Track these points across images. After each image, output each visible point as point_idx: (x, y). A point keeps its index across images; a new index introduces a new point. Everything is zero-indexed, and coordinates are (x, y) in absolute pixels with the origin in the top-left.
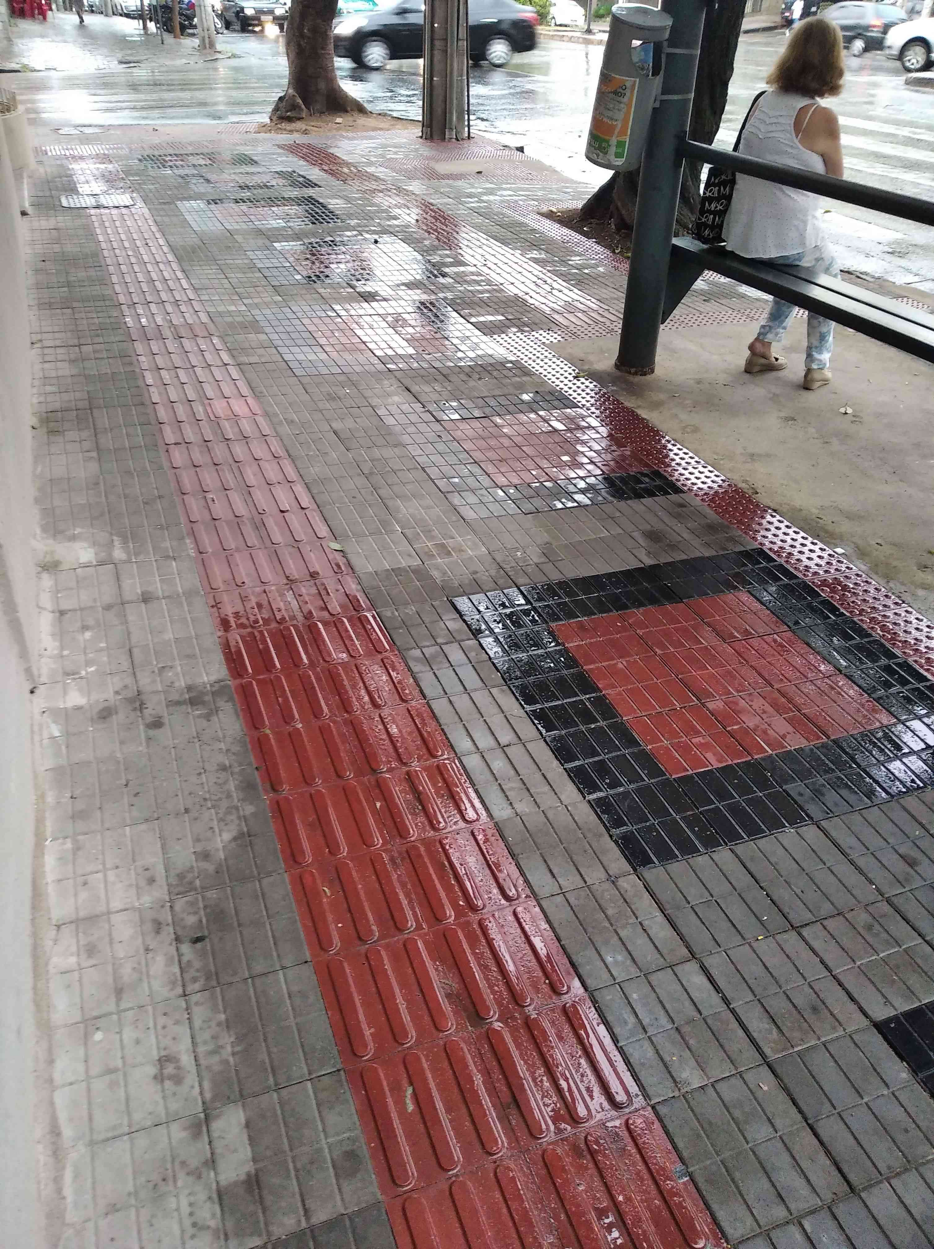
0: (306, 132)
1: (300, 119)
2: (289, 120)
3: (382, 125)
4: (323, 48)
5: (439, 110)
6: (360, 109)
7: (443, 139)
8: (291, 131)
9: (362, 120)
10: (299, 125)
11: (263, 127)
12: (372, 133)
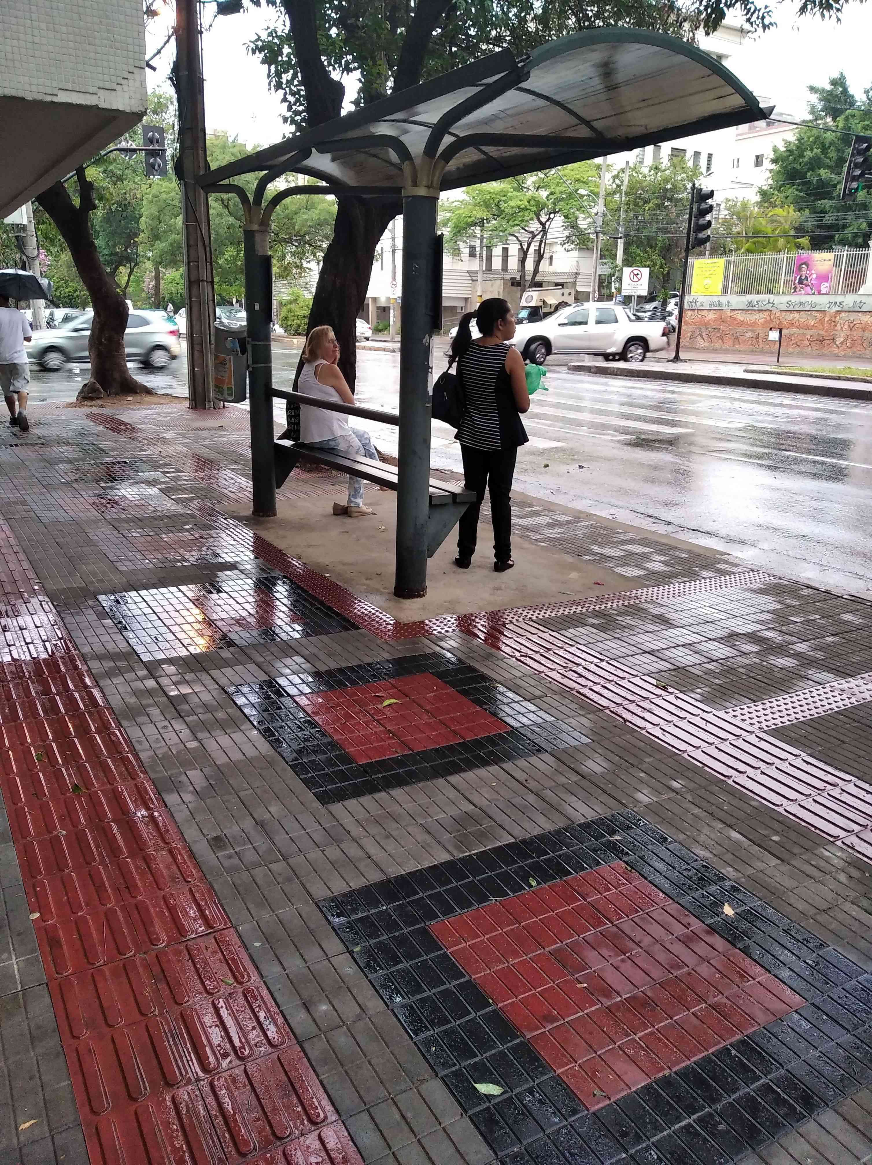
0: (102, 406)
1: (98, 398)
2: (91, 399)
3: (163, 401)
4: (117, 351)
5: (200, 389)
6: (149, 392)
7: (205, 409)
8: (91, 406)
9: (148, 398)
10: (99, 402)
11: (71, 405)
12: (154, 406)
